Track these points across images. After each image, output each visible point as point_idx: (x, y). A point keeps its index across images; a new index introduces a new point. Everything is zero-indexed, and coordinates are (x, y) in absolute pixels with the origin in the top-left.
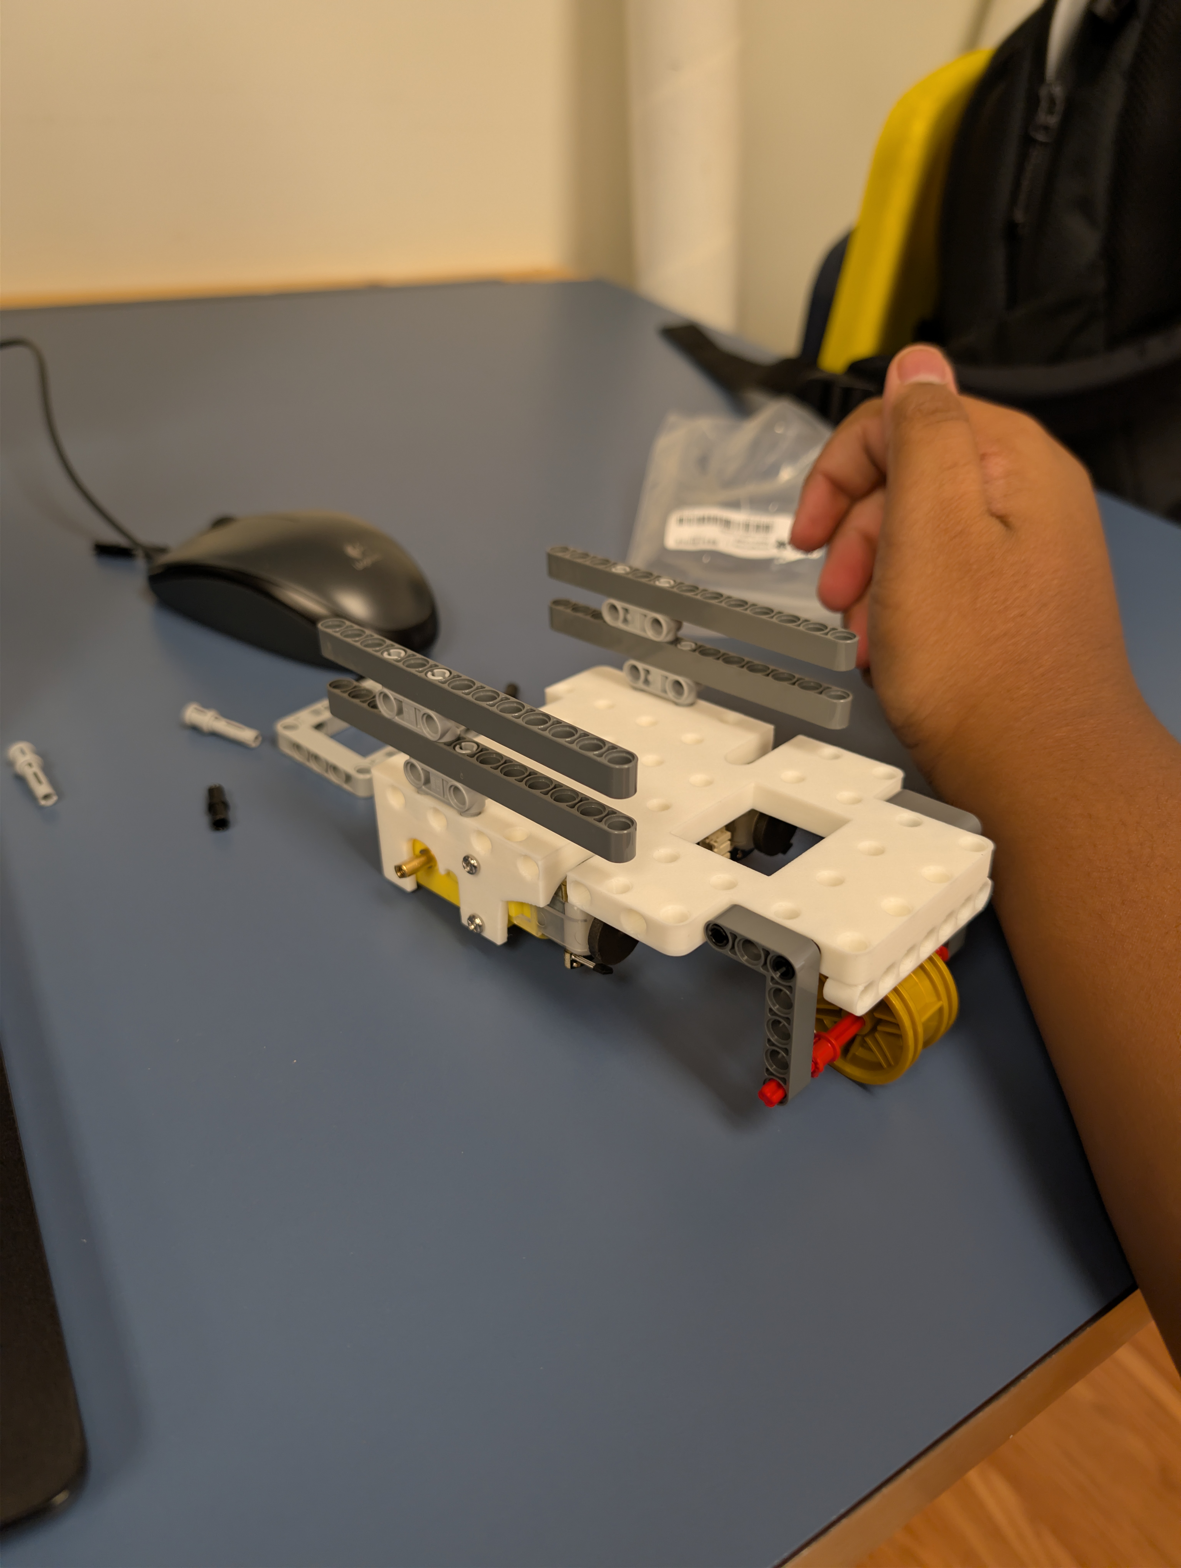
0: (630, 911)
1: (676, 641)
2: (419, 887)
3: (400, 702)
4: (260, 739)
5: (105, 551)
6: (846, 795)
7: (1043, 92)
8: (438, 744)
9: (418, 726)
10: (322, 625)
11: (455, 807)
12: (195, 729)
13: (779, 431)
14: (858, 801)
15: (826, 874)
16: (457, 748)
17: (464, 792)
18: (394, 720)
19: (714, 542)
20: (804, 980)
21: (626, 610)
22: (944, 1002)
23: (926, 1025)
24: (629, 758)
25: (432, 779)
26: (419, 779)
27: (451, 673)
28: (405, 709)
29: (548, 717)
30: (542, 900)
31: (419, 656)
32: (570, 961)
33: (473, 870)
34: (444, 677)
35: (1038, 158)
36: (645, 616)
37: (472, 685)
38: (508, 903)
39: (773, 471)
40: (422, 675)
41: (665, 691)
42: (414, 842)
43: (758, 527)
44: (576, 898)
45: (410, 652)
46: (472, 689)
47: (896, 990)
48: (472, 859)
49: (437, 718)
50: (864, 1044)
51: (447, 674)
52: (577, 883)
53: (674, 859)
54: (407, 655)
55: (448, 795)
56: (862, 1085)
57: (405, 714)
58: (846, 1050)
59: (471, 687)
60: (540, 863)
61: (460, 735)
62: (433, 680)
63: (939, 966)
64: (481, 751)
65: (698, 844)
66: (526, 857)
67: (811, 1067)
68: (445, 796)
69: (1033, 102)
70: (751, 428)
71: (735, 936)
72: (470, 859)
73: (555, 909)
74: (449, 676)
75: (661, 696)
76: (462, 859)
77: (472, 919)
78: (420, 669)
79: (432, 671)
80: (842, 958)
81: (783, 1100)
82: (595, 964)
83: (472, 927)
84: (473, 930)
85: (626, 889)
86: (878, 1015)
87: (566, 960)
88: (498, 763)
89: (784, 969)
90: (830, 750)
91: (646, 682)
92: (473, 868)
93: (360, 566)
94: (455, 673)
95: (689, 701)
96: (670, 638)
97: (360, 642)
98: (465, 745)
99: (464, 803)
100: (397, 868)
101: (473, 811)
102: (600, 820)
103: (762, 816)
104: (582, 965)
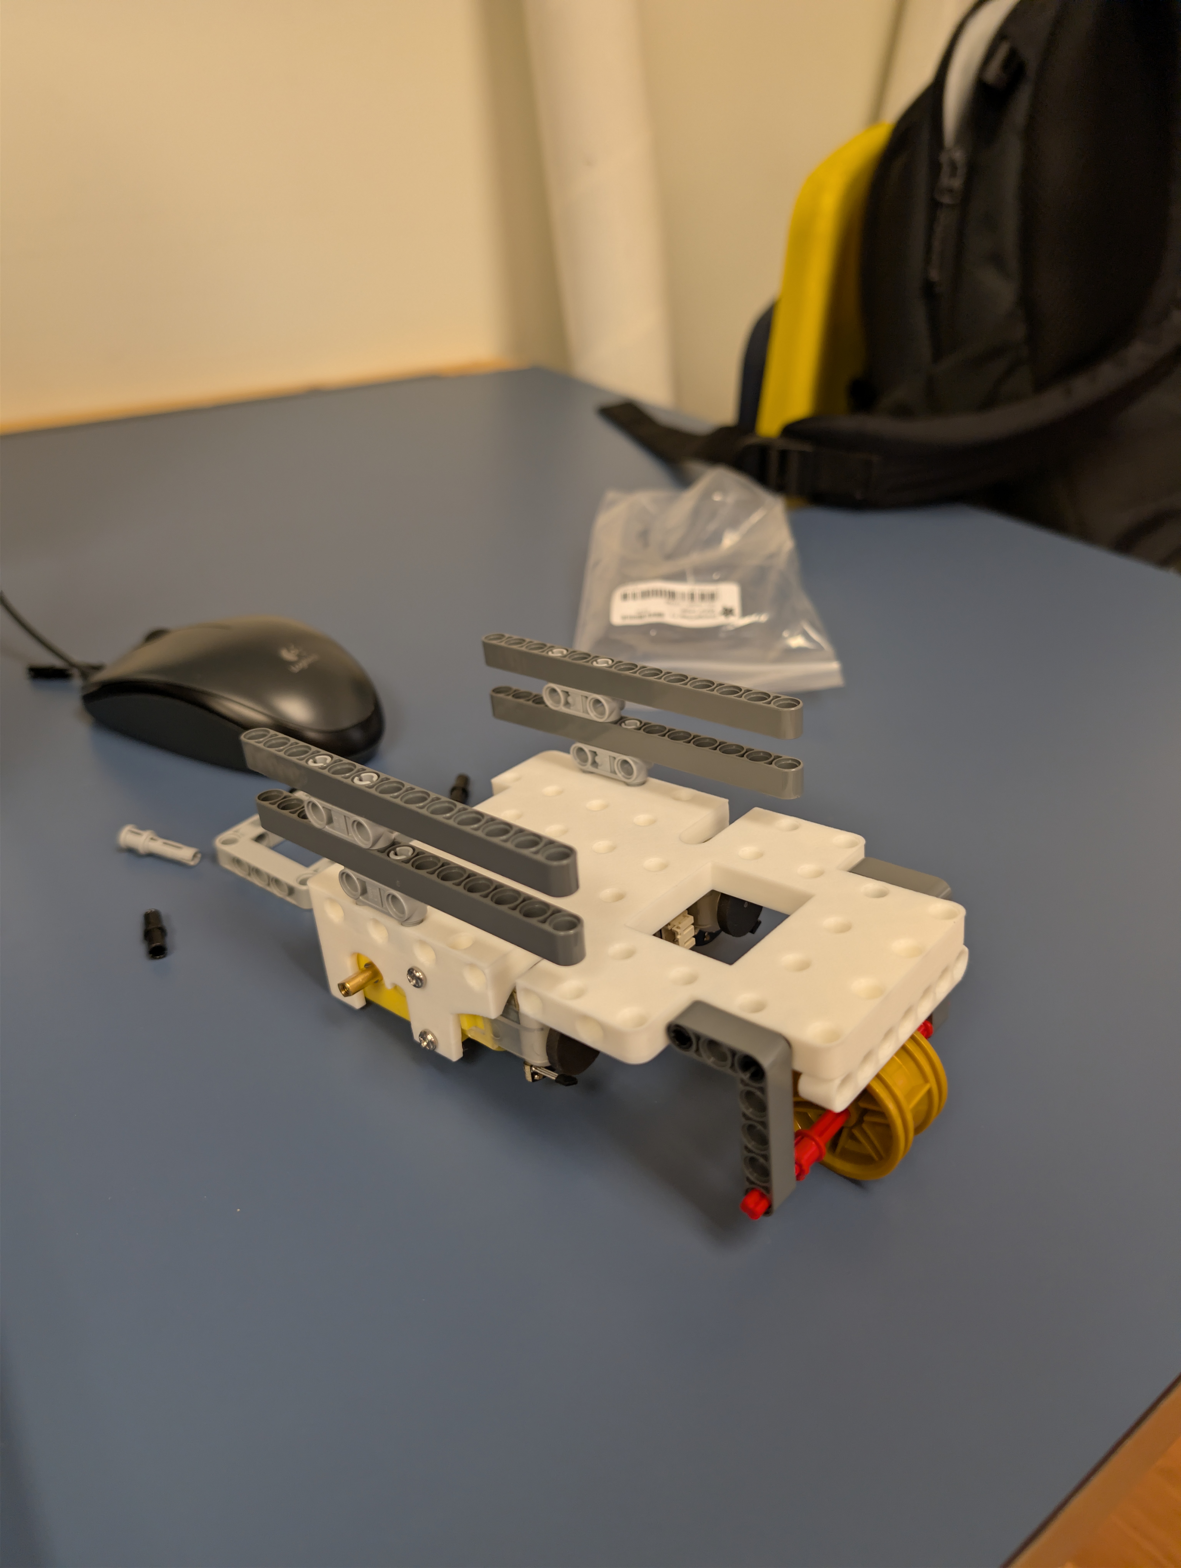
0: (585, 1018)
1: (621, 720)
2: (369, 1003)
3: (329, 811)
4: (199, 856)
5: (39, 673)
6: (807, 868)
7: (944, 158)
8: (371, 852)
9: (350, 835)
10: (245, 737)
11: (395, 917)
12: (131, 851)
13: (717, 498)
14: (820, 874)
15: (791, 958)
16: (392, 854)
17: (402, 900)
18: (324, 829)
19: (660, 615)
20: (776, 1081)
21: (567, 693)
22: (932, 1084)
23: (916, 1112)
24: (568, 853)
25: (369, 889)
26: (356, 889)
27: (379, 776)
28: (335, 818)
29: (481, 815)
30: (494, 1011)
31: (345, 760)
32: (530, 1074)
33: (419, 983)
34: (372, 781)
35: (946, 220)
36: (587, 697)
37: (401, 786)
38: (459, 1016)
39: (716, 538)
40: (349, 781)
41: (615, 773)
42: (358, 956)
43: (703, 597)
44: (527, 1007)
45: (336, 757)
46: (401, 792)
47: (878, 1077)
48: (416, 972)
49: (367, 825)
50: (853, 1137)
51: (375, 777)
52: (527, 991)
53: (629, 954)
54: (333, 761)
55: (387, 905)
56: (856, 1182)
57: (335, 824)
58: (834, 1145)
59: (400, 789)
60: (487, 971)
61: (394, 839)
62: (359, 785)
63: (922, 1045)
64: (417, 855)
65: (654, 935)
66: (472, 966)
67: (795, 1171)
68: (384, 906)
69: (935, 168)
70: (689, 498)
71: (698, 1037)
72: (414, 972)
73: (509, 1019)
74: (377, 779)
75: (610, 777)
76: (407, 972)
77: (423, 1035)
78: (347, 775)
79: (359, 776)
80: (814, 1052)
81: (768, 1211)
82: (557, 1075)
83: (425, 1043)
84: (425, 1047)
85: (580, 994)
86: (863, 1105)
87: (526, 1073)
88: (435, 866)
89: (753, 1069)
90: (786, 821)
91: (594, 763)
92: (419, 981)
93: (296, 669)
94: (383, 776)
95: (639, 780)
96: (614, 718)
97: (284, 751)
98: (400, 850)
99: (403, 912)
100: (340, 987)
101: (415, 919)
102: (544, 921)
103: (724, 896)
104: (544, 1077)
